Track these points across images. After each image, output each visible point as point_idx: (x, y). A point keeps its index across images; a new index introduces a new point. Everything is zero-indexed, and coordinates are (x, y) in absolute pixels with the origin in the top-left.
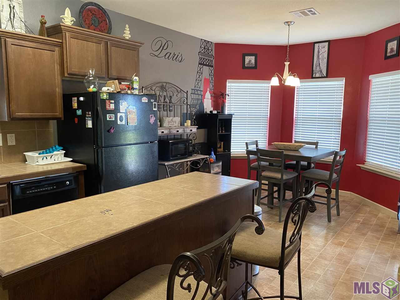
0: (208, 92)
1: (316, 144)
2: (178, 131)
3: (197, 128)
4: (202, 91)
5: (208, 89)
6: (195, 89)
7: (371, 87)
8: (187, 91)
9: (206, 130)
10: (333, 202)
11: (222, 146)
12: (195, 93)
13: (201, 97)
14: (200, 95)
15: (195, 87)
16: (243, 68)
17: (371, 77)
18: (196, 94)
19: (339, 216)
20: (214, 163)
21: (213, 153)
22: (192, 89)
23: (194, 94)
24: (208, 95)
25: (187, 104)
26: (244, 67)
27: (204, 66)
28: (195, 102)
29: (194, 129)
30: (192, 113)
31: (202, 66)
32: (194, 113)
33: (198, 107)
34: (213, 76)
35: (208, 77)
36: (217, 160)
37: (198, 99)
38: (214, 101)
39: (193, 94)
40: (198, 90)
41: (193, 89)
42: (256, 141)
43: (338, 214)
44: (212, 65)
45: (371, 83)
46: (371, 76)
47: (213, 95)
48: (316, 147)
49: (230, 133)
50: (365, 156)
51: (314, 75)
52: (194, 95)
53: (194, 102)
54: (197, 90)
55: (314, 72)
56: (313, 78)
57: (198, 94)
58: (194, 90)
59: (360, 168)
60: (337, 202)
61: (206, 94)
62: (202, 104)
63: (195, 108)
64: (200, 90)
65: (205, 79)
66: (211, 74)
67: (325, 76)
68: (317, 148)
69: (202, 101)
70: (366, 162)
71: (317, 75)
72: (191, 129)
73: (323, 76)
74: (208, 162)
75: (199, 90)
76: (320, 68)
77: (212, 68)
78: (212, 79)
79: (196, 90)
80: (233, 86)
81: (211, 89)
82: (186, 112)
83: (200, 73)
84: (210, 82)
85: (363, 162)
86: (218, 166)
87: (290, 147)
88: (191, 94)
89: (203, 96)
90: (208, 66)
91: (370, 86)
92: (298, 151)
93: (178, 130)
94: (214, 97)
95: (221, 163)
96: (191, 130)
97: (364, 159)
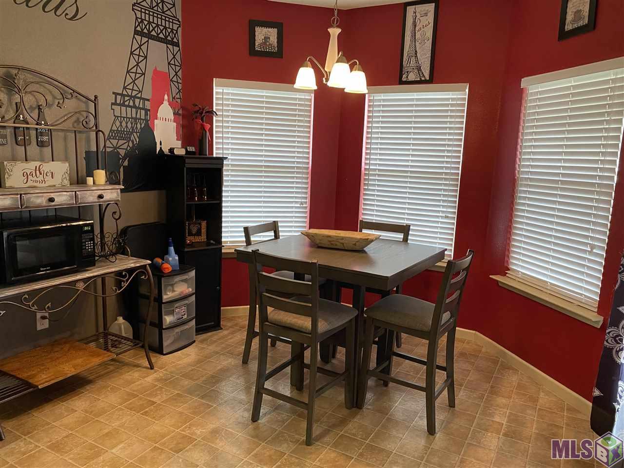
0: (166, 103)
1: (405, 230)
2: (51, 200)
3: (122, 191)
4: (148, 100)
5: (166, 97)
6: (125, 93)
7: (524, 104)
8: (96, 97)
9: (164, 192)
10: (440, 377)
11: (204, 231)
12: (127, 103)
13: (146, 114)
14: (141, 109)
15: (125, 88)
16: (250, 54)
17: (525, 82)
18: (129, 106)
19: (454, 407)
20: (174, 273)
21: (172, 249)
22: (114, 93)
23: (123, 105)
24: (166, 111)
25: (96, 128)
26: (253, 52)
27: (149, 40)
28: (127, 126)
29: (112, 194)
30: (118, 153)
31: (145, 40)
32: (122, 152)
33: (135, 138)
34: (178, 68)
35: (163, 67)
36: (184, 266)
37: (136, 119)
38: (183, 127)
39: (119, 105)
40: (135, 97)
41: (118, 94)
42: (274, 222)
43: (452, 404)
44: (175, 40)
45: (524, 95)
46: (525, 78)
47: (180, 112)
48: (405, 240)
49: (218, 202)
50: (508, 257)
51: (404, 76)
52: (123, 108)
53: (124, 124)
54: (131, 97)
55: (405, 70)
56: (401, 83)
57: (134, 106)
58: (122, 95)
59: (498, 283)
60: (450, 376)
61: (160, 107)
62: (148, 131)
63: (129, 139)
64: (140, 98)
65: (156, 72)
66: (172, 62)
67: (428, 79)
68: (407, 241)
69: (147, 125)
70: (509, 270)
71: (412, 77)
72: (99, 192)
73: (423, 79)
74: (149, 276)
75: (138, 98)
76: (417, 61)
77: (176, 49)
78: (176, 74)
79: (128, 96)
80: (228, 94)
81: (174, 98)
82: (96, 150)
83: (139, 56)
84: (172, 81)
85: (504, 269)
86: (185, 281)
87: (343, 244)
88: (112, 104)
89: (152, 114)
90: (164, 41)
91: (523, 102)
92: (361, 251)
93: (52, 195)
94: (184, 116)
95: (194, 272)
96: (101, 197)
97: (506, 265)
